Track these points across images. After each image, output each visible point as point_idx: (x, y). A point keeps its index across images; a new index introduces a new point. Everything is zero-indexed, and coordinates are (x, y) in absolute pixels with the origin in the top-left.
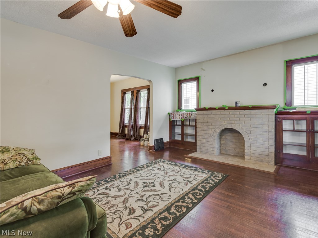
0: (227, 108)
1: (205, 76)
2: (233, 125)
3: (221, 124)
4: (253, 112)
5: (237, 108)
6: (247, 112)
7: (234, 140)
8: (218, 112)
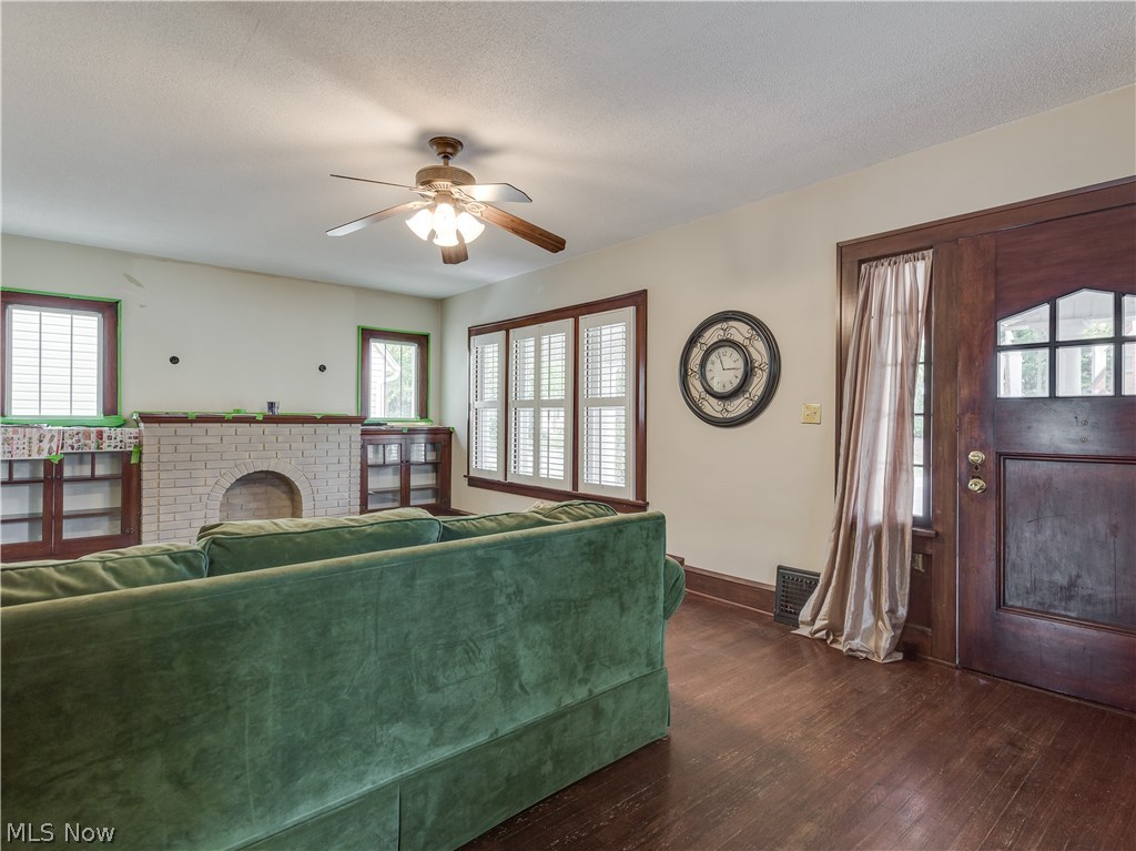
0: (260, 418)
1: (142, 306)
2: (273, 462)
3: (238, 462)
4: (322, 428)
5: (273, 418)
6: (309, 428)
7: (253, 505)
8: (229, 428)
